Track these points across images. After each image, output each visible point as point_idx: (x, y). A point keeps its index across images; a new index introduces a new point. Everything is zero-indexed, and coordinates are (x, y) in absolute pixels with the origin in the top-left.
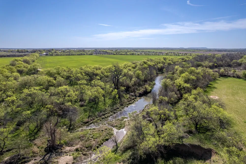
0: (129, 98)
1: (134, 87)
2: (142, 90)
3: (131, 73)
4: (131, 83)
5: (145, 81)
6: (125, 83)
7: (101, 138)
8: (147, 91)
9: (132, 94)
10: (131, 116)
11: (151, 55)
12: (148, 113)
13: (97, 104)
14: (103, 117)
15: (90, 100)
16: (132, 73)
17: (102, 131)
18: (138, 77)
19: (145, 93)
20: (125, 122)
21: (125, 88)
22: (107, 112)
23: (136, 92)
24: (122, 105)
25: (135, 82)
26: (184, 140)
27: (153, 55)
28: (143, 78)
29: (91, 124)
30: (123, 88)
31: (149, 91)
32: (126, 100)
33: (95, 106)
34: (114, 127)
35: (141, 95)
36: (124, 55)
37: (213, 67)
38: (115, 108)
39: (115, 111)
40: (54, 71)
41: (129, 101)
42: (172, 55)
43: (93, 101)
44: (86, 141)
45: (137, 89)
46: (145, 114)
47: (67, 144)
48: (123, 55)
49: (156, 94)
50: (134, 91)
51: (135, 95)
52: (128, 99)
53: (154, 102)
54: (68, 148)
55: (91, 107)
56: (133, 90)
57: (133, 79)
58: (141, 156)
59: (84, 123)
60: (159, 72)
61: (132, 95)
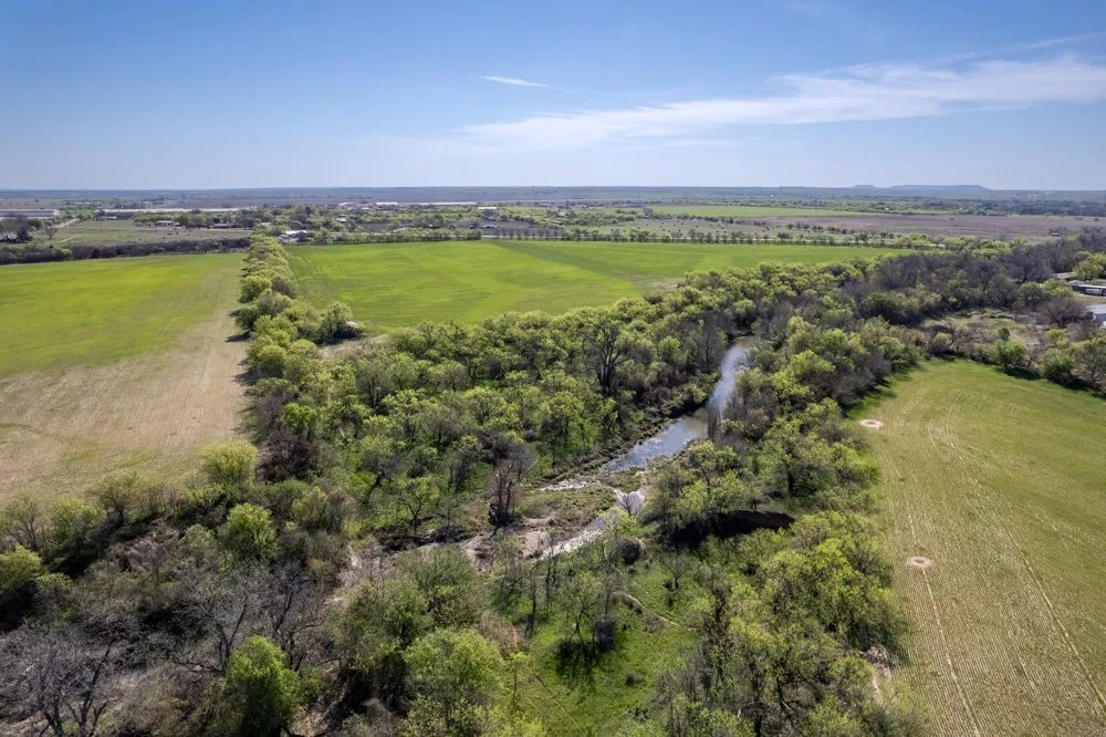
0: (645, 420)
1: (655, 391)
2: (679, 398)
3: (645, 341)
4: (648, 378)
5: (690, 369)
6: (631, 378)
7: (593, 506)
8: (696, 400)
9: (653, 409)
10: (653, 465)
11: (717, 242)
12: (693, 458)
13: (565, 434)
14: (586, 465)
15: (545, 425)
16: (650, 343)
17: (591, 493)
18: (667, 356)
19: (689, 408)
20: (639, 477)
21: (635, 393)
22: (592, 456)
23: (662, 403)
24: (627, 439)
25: (659, 373)
26: (759, 506)
27: (725, 242)
28: (682, 357)
29: (562, 480)
30: (628, 394)
31: (700, 399)
32: (636, 427)
33: (562, 441)
34: (615, 487)
35: (676, 414)
36: (608, 239)
37: (942, 309)
38: (610, 447)
39: (612, 454)
40: (416, 335)
41: (645, 430)
42: (804, 243)
43: (554, 428)
44: (565, 509)
45: (665, 395)
46: (686, 459)
47: (530, 514)
48: (604, 239)
49: (718, 412)
50: (657, 402)
51: (661, 413)
52: (640, 422)
53: (712, 433)
54: (533, 521)
55: (553, 442)
56: (653, 398)
57: (654, 364)
58: (677, 527)
59: (546, 477)
60: (739, 328)
61: (651, 413)
